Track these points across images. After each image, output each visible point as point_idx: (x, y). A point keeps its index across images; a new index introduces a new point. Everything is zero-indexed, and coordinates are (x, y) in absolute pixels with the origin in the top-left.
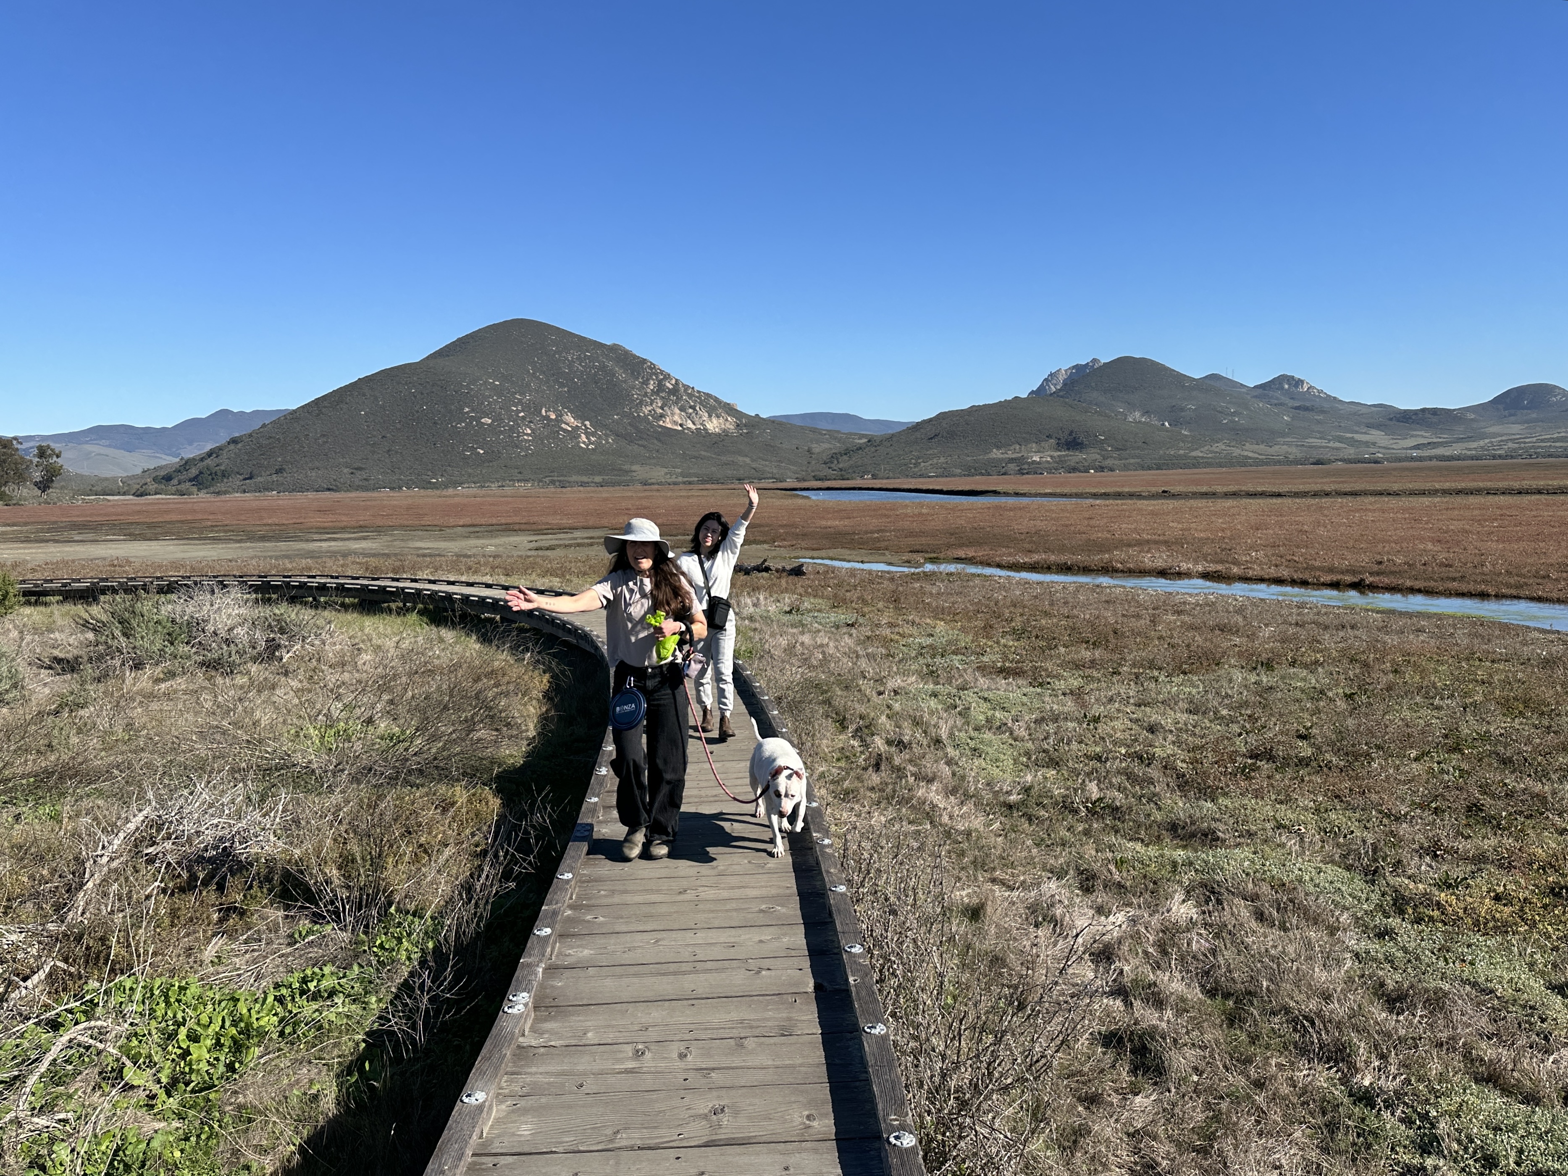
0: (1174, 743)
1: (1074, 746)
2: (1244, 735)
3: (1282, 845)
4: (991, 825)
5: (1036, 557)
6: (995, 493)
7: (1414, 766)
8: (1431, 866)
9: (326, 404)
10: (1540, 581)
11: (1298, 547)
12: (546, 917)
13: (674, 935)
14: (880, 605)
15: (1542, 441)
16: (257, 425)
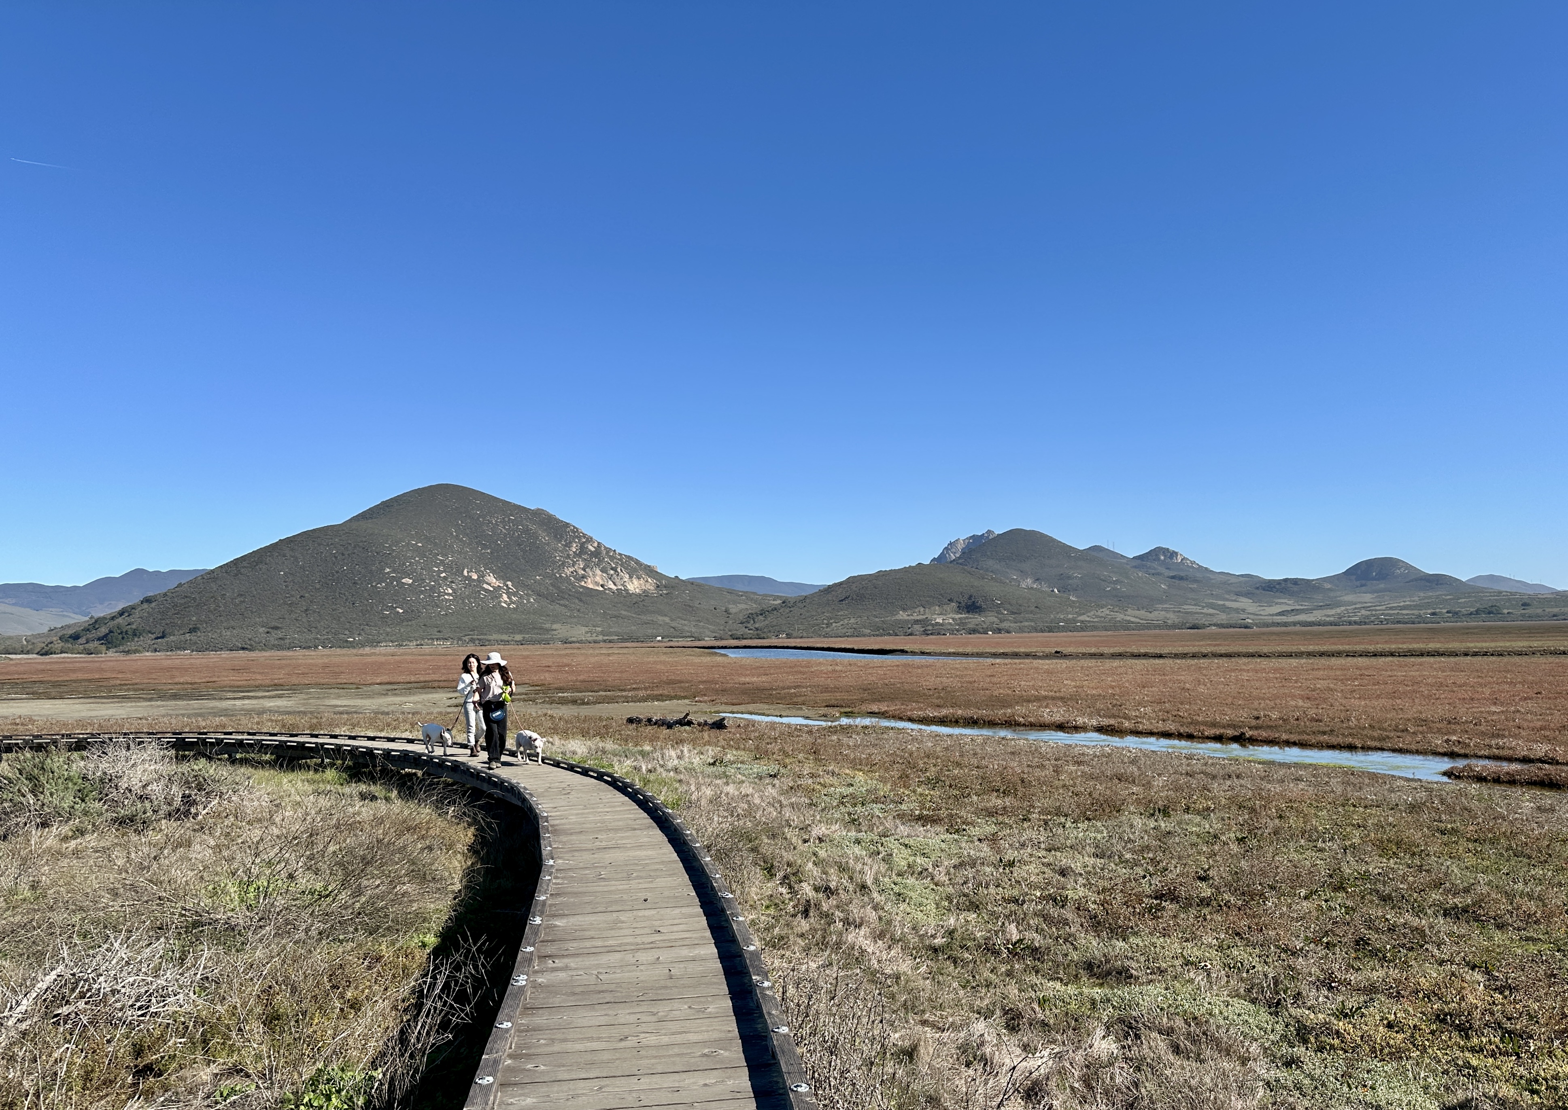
0: (1084, 885)
1: (992, 890)
2: (1148, 877)
3: (1191, 981)
4: (919, 968)
5: (944, 712)
6: (903, 652)
7: (1304, 904)
8: (1327, 997)
9: (245, 564)
10: (1399, 734)
11: (1182, 703)
12: (487, 1066)
13: (617, 1081)
14: (801, 756)
15: (1391, 608)
16: (172, 585)
